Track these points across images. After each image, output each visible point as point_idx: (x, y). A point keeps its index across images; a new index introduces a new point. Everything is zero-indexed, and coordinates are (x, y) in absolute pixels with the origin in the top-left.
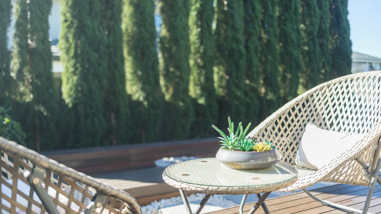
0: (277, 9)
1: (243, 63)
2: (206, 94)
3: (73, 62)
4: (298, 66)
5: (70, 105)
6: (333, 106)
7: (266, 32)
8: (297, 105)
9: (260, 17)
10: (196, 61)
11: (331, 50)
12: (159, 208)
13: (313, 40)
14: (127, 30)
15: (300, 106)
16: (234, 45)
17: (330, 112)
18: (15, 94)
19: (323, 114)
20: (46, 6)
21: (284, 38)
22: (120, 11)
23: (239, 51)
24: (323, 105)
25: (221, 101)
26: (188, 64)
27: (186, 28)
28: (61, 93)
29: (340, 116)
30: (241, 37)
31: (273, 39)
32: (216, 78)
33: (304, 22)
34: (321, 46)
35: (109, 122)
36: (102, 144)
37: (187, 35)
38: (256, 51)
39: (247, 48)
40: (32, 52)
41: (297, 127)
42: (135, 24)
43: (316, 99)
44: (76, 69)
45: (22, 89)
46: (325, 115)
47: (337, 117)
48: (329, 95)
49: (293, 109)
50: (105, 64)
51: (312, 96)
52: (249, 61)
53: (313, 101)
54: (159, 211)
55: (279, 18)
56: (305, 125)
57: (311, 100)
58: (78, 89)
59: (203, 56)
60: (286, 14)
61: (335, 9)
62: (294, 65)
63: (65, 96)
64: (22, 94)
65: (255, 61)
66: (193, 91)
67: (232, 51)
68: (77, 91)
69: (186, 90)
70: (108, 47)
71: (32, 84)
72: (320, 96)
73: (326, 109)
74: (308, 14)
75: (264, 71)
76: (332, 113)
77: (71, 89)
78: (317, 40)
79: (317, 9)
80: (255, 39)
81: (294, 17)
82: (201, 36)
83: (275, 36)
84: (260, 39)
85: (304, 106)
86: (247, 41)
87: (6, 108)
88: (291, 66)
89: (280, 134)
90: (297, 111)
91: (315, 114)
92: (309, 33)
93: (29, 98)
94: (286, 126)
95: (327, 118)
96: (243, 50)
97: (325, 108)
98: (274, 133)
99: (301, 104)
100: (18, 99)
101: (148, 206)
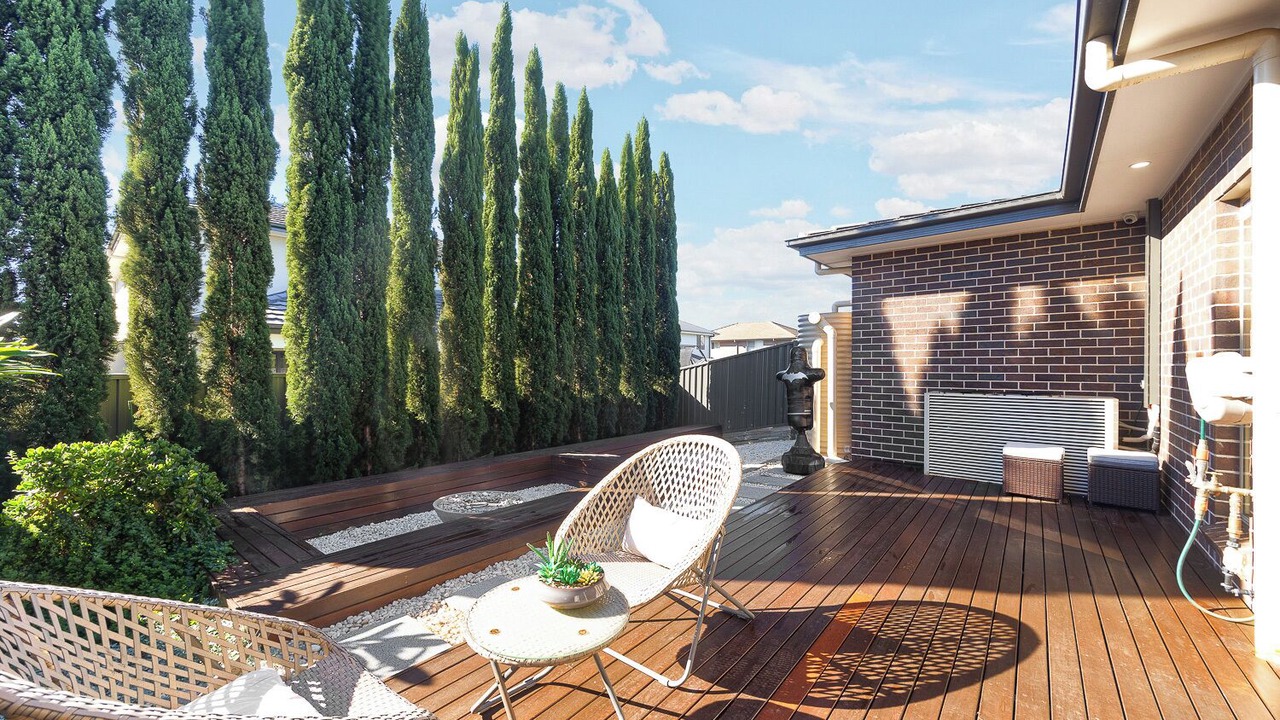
0: (596, 287)
1: (553, 354)
2: (504, 395)
3: (305, 357)
4: (620, 358)
5: (299, 421)
6: (665, 475)
7: (583, 315)
8: (625, 473)
9: (575, 295)
10: (490, 351)
11: (657, 336)
12: (443, 598)
13: (637, 325)
14: (392, 309)
15: (628, 474)
16: (542, 332)
17: (660, 482)
18: (202, 406)
19: (653, 485)
20: (262, 275)
21: (604, 323)
22: (383, 284)
23: (548, 340)
24: (653, 473)
25: (523, 404)
26: (480, 356)
27: (478, 308)
28: (284, 401)
29: (672, 488)
30: (551, 321)
31: (591, 324)
32: (518, 372)
33: (626, 303)
34: (646, 330)
35: (362, 441)
36: (350, 475)
37: (480, 319)
38: (569, 339)
39: (558, 334)
40: (235, 344)
41: (625, 501)
42: (404, 301)
43: (646, 465)
44: (312, 368)
45: (216, 398)
46: (655, 486)
47: (668, 489)
48: (660, 460)
49: (620, 478)
50: (358, 360)
51: (641, 461)
52: (561, 352)
53: (642, 468)
54: (443, 602)
55: (598, 296)
56: (634, 499)
57: (640, 466)
58: (313, 395)
59: (500, 345)
60: (606, 293)
61: (662, 288)
62: (615, 355)
63: (291, 405)
64: (215, 406)
65: (569, 352)
66: (487, 391)
67: (539, 340)
68: (311, 398)
69: (478, 391)
70: (363, 336)
71: (232, 389)
72: (650, 461)
73: (657, 478)
74: (632, 294)
75: (579, 363)
76: (663, 484)
77: (301, 396)
78: (641, 324)
79: (642, 288)
80: (568, 324)
81: (615, 297)
82: (499, 319)
83: (593, 320)
84: (575, 323)
85: (632, 474)
86: (558, 326)
87: (191, 448)
88: (611, 357)
89: (604, 513)
90: (624, 481)
91: (645, 484)
92: (633, 317)
93: (227, 413)
94: (612, 502)
95: (658, 489)
96: (553, 337)
97: (655, 476)
98: (598, 512)
99: (628, 471)
100: (207, 415)
101: (426, 596)
